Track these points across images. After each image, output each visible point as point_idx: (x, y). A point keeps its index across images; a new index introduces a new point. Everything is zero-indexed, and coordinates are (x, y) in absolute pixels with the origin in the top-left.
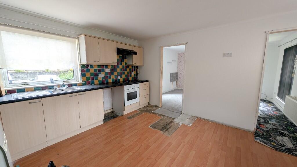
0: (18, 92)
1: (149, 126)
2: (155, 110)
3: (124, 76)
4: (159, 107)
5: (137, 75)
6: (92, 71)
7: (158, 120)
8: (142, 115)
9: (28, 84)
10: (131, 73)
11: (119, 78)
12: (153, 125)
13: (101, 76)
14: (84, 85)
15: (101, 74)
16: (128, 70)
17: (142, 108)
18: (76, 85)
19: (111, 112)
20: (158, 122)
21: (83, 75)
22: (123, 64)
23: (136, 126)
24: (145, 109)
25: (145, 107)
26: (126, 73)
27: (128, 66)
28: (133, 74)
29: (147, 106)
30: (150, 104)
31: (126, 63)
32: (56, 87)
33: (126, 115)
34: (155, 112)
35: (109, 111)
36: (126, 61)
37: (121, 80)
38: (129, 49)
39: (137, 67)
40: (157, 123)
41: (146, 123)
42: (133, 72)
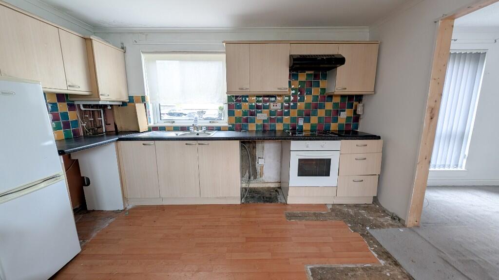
0: (160, 130)
1: (309, 267)
2: (380, 226)
3: (314, 120)
4: (404, 226)
5: (357, 118)
6: (245, 106)
7: (354, 263)
8: (325, 223)
9: (174, 122)
10: (337, 113)
11: (301, 122)
12: (323, 268)
13: (262, 116)
14: (230, 129)
15: (261, 112)
16: (329, 106)
17: (348, 206)
18: (219, 129)
19: (273, 188)
20: (352, 270)
21: (231, 113)
22: (316, 91)
23: (280, 243)
24: (351, 212)
25: (356, 206)
26: (321, 113)
27: (331, 97)
28: (343, 115)
29: (366, 207)
30: (379, 204)
31: (323, 90)
32: (192, 129)
33: (293, 205)
34: (374, 232)
35: (272, 186)
36: (323, 84)
37: (307, 127)
38: (322, 54)
39: (359, 98)
40: (342, 271)
41: (311, 250)
42: (344, 111)
